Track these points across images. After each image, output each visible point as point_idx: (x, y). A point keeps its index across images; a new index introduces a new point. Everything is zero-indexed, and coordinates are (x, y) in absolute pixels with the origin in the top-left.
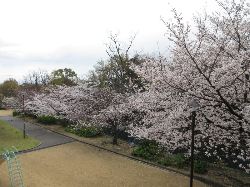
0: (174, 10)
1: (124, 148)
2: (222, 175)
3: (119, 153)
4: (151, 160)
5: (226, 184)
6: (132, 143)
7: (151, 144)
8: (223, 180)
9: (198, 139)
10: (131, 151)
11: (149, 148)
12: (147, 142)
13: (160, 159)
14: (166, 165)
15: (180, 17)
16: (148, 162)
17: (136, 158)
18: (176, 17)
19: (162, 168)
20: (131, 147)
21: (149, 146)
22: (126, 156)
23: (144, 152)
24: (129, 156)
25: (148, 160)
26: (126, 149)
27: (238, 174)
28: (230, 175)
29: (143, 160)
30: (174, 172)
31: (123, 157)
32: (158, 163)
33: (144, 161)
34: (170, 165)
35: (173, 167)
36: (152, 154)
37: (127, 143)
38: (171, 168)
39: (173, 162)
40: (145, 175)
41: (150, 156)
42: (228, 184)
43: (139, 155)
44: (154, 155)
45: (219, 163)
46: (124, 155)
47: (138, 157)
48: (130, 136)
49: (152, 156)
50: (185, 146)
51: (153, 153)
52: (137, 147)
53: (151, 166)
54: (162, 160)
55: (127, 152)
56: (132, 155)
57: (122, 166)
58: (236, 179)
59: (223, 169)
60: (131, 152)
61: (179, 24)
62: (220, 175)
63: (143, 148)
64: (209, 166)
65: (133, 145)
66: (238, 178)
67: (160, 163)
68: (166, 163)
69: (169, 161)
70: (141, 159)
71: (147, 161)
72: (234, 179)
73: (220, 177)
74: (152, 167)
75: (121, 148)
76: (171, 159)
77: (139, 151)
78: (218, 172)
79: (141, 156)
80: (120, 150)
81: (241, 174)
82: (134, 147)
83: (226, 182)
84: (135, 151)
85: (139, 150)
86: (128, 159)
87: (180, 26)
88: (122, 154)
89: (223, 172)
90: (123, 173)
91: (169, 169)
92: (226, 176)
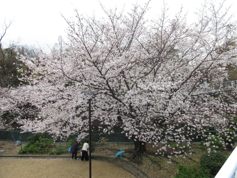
0: (76, 10)
1: (8, 149)
2: (105, 149)
3: (2, 155)
4: (42, 153)
5: (109, 155)
6: (18, 142)
7: (41, 137)
8: (107, 153)
9: (87, 123)
10: (18, 149)
11: (39, 142)
12: (36, 137)
13: (52, 150)
14: (59, 154)
15: (81, 17)
16: (40, 156)
17: (25, 155)
18: (78, 16)
19: (55, 157)
20: (17, 146)
21: (39, 140)
22: (12, 157)
23: (34, 147)
24: (17, 156)
25: (40, 153)
26: (10, 149)
27: (115, 145)
28: (110, 147)
29: (33, 156)
30: (67, 158)
31: (8, 159)
32: (50, 154)
33: (35, 155)
34: (62, 153)
35: (66, 154)
36: (42, 147)
37: (11, 143)
38: (64, 155)
39: (64, 149)
40: (39, 169)
41: (41, 150)
42: (111, 155)
43: (29, 152)
44: (45, 147)
45: (102, 140)
46: (10, 156)
47: (27, 153)
48: (23, 132)
49: (43, 149)
50: (77, 131)
51: (44, 146)
52: (24, 144)
53: (44, 158)
54: (54, 150)
55: (13, 153)
56: (20, 153)
57: (10, 167)
58: (115, 149)
59: (105, 144)
60: (18, 151)
61: (80, 23)
62: (104, 150)
63: (33, 143)
64: (95, 145)
65: (19, 143)
66: (116, 148)
67: (53, 154)
68: (59, 152)
69: (61, 150)
70: (31, 155)
71: (38, 155)
72: (114, 149)
73: (104, 151)
74: (45, 160)
75: (5, 149)
76: (62, 147)
77: (28, 148)
78: (102, 148)
79: (31, 152)
80: (3, 152)
81: (118, 144)
82: (21, 144)
83: (109, 154)
84: (23, 148)
85: (29, 146)
86: (15, 159)
87: (80, 25)
88: (8, 155)
89: (105, 147)
90: (13, 175)
91: (62, 157)
92: (108, 149)
